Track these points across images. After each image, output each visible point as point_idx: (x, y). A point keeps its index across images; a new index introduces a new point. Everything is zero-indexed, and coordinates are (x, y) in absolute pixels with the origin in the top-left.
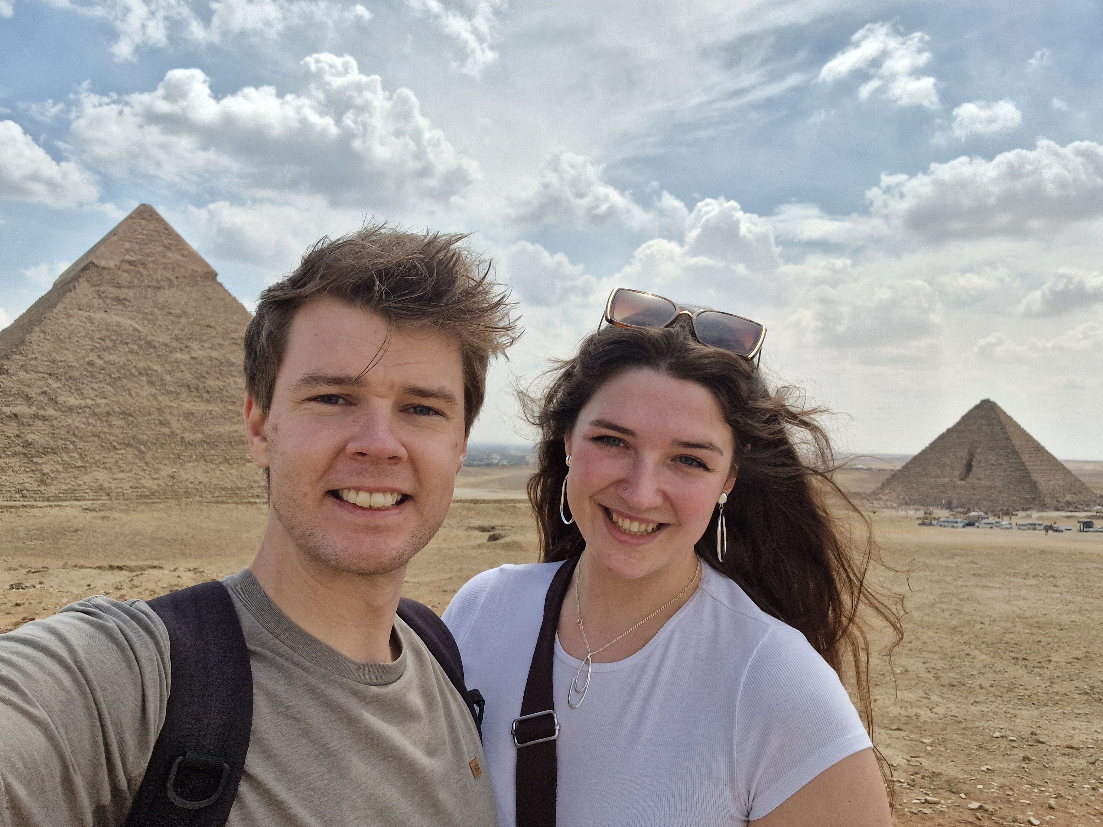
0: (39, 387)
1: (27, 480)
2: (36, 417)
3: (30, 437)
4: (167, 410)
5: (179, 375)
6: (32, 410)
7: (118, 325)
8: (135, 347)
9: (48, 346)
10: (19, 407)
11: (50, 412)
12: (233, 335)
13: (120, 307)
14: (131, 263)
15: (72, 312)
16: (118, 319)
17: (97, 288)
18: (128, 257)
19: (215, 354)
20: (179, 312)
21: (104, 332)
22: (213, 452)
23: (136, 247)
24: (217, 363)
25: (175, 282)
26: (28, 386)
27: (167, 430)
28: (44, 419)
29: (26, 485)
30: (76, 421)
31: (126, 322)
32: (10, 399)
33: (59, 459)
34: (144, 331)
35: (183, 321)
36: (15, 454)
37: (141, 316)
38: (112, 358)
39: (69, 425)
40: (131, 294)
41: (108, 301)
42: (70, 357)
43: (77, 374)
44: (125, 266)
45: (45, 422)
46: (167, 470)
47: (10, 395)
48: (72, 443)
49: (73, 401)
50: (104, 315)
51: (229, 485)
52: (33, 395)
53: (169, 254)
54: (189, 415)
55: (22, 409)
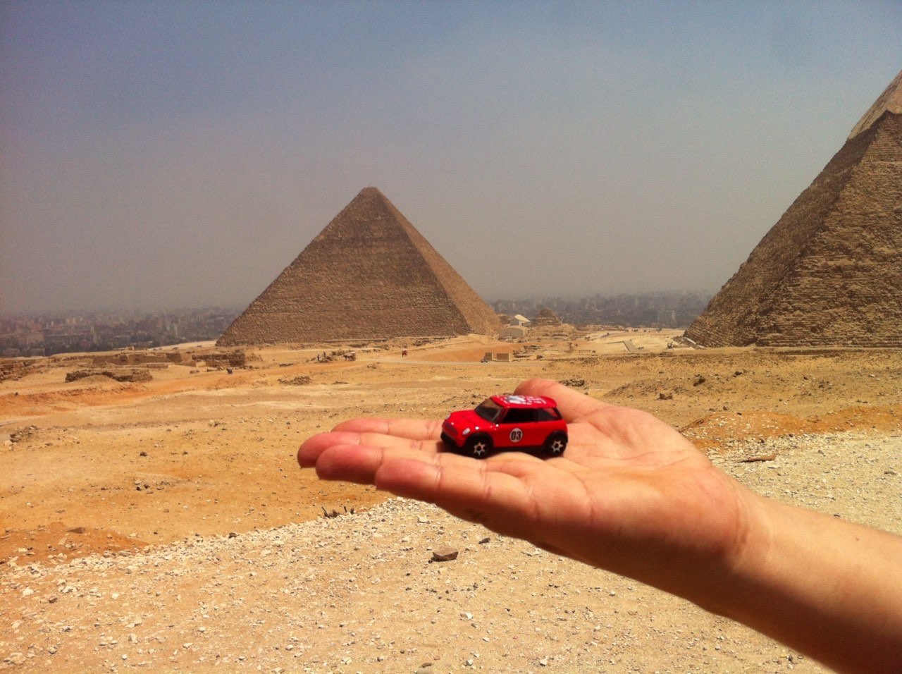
0: (856, 240)
1: (854, 327)
2: (856, 268)
3: (854, 287)
6: (852, 262)
9: (859, 200)
10: (841, 261)
11: (868, 262)
15: (876, 163)
17: (896, 136)
26: (847, 239)
28: (863, 270)
29: (855, 332)
30: (891, 270)
32: (833, 253)
33: (880, 307)
36: (843, 304)
39: (885, 274)
42: (878, 207)
43: (887, 224)
45: (864, 273)
47: (832, 250)
48: (890, 291)
49: (887, 250)
52: (852, 247)
55: (844, 262)
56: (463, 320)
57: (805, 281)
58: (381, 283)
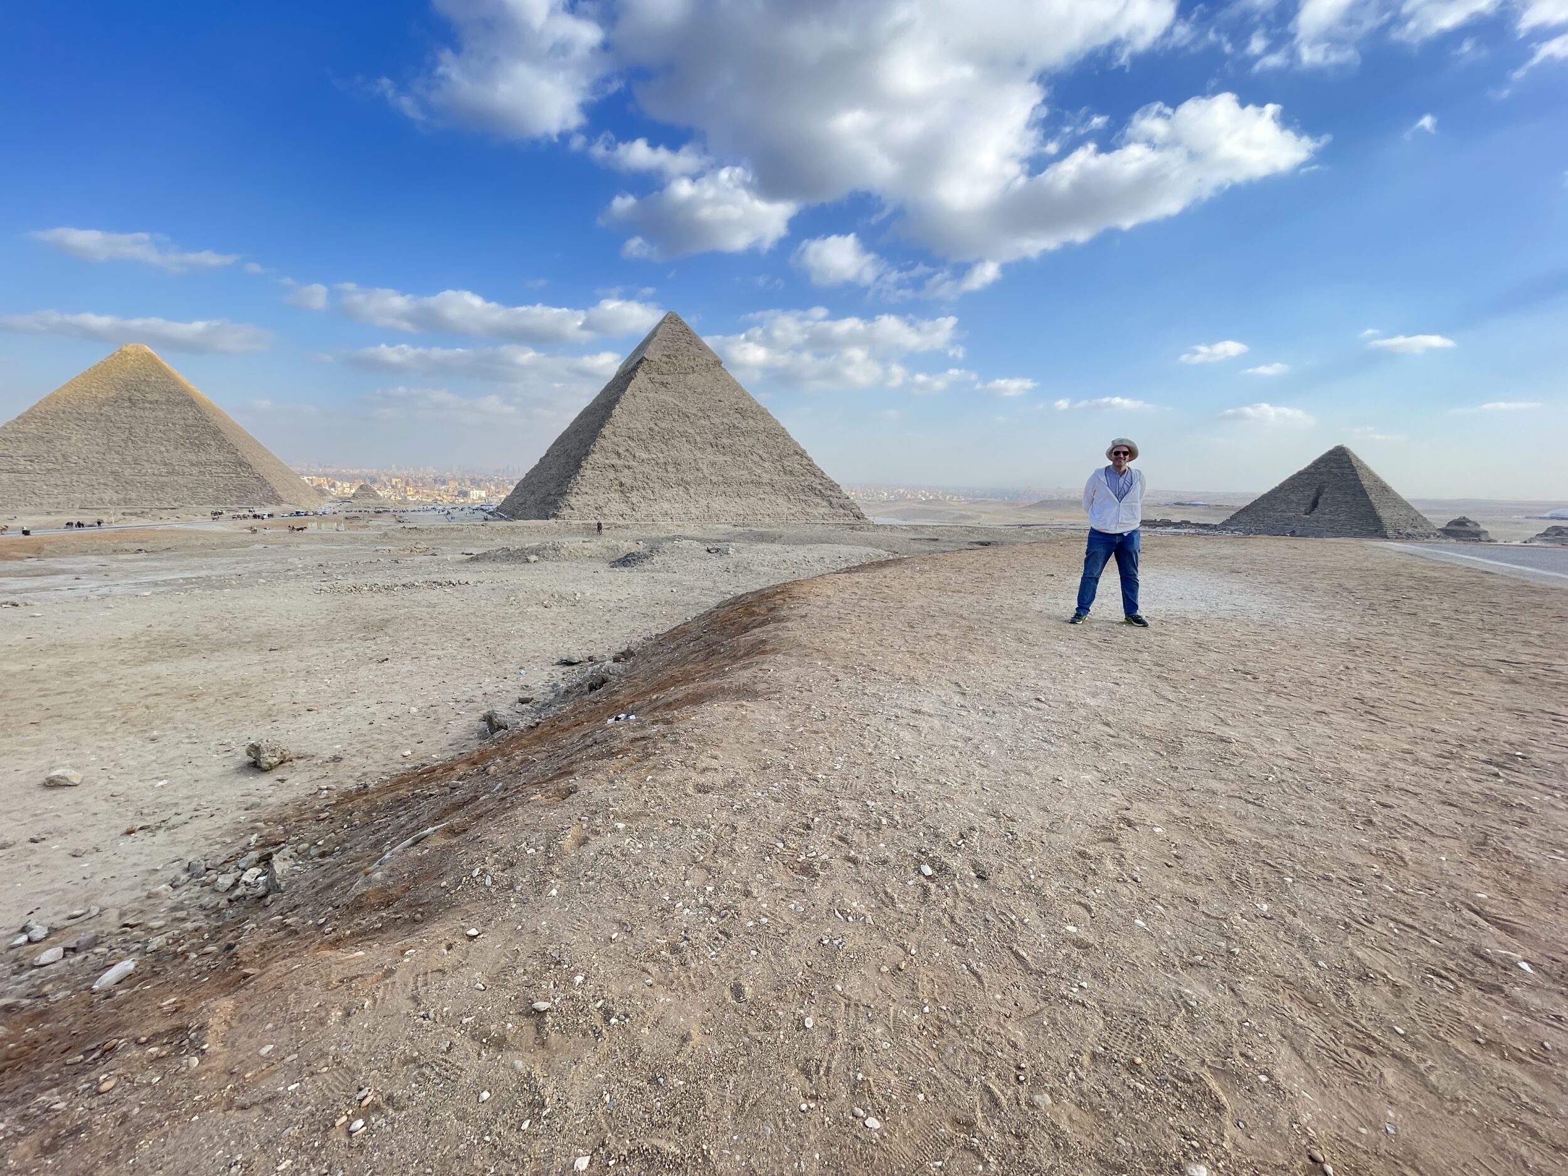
0: (624, 446)
2: (625, 466)
3: (623, 480)
4: (700, 461)
5: (705, 436)
6: (622, 462)
7: (665, 401)
8: (676, 417)
9: (625, 419)
11: (632, 463)
12: (736, 407)
13: (664, 389)
14: (668, 356)
15: (636, 393)
16: (663, 397)
17: (649, 376)
18: (665, 353)
19: (725, 421)
20: (700, 390)
21: (656, 407)
22: (729, 490)
23: (670, 344)
24: (727, 427)
25: (696, 369)
26: (617, 445)
27: (701, 475)
28: (629, 468)
30: (647, 469)
31: (669, 399)
33: (640, 494)
34: (681, 405)
35: (704, 397)
36: (616, 491)
37: (677, 395)
38: (663, 425)
39: (643, 472)
40: (669, 379)
41: (657, 385)
42: (639, 425)
43: (644, 437)
44: (665, 359)
45: (630, 470)
46: (703, 502)
48: (647, 484)
49: (645, 456)
50: (656, 395)
51: (742, 512)
52: (621, 452)
53: (690, 348)
54: (713, 464)
55: (615, 461)
56: (272, 490)
57: (588, 473)
58: (163, 449)
